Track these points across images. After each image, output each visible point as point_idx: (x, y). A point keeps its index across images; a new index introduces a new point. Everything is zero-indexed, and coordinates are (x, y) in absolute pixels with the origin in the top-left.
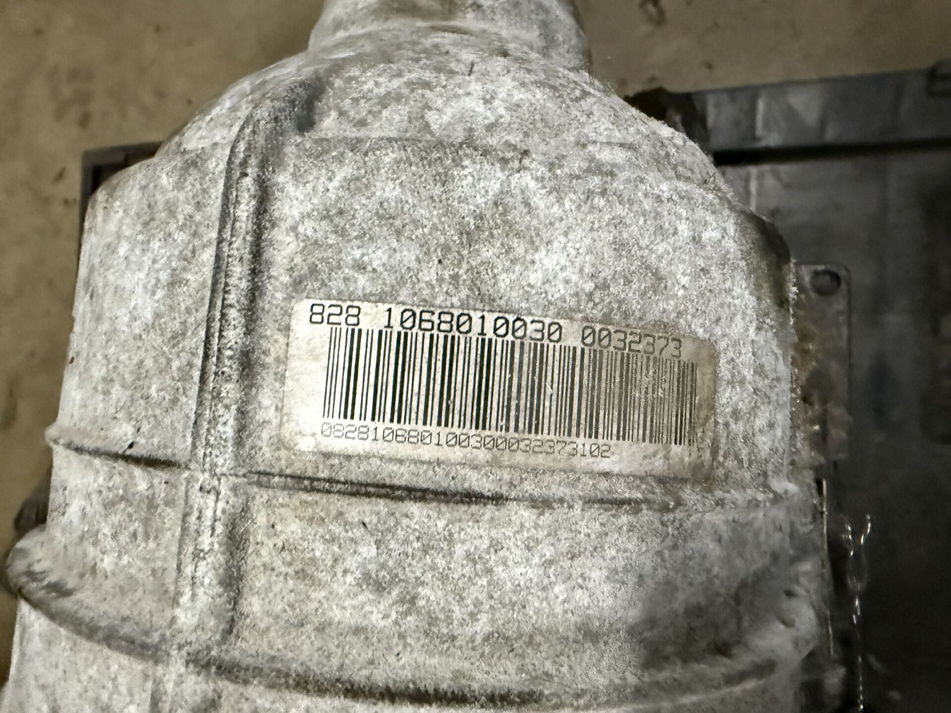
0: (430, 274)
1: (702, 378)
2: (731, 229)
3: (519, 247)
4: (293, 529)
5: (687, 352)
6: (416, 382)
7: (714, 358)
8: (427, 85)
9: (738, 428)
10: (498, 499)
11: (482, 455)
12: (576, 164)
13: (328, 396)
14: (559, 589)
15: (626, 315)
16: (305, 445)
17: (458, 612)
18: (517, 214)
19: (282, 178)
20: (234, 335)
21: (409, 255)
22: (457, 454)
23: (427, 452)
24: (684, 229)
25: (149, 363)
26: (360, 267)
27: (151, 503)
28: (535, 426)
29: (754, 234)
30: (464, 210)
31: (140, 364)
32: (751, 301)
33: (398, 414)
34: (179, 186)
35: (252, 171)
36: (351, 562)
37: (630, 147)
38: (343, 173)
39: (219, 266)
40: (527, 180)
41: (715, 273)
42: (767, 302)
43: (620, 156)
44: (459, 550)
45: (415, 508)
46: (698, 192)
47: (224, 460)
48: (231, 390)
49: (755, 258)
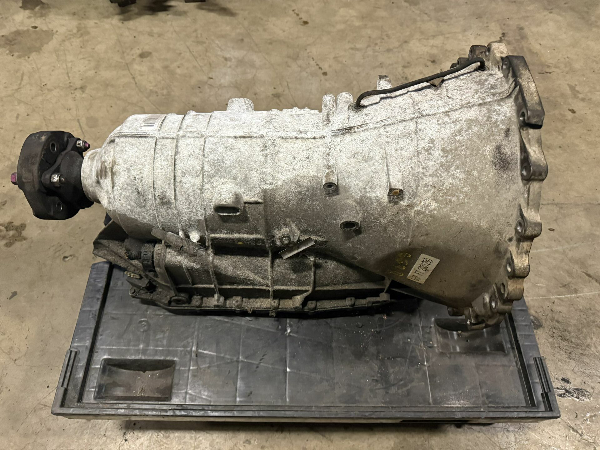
16: (156, 128)
27: (162, 145)
31: (143, 149)
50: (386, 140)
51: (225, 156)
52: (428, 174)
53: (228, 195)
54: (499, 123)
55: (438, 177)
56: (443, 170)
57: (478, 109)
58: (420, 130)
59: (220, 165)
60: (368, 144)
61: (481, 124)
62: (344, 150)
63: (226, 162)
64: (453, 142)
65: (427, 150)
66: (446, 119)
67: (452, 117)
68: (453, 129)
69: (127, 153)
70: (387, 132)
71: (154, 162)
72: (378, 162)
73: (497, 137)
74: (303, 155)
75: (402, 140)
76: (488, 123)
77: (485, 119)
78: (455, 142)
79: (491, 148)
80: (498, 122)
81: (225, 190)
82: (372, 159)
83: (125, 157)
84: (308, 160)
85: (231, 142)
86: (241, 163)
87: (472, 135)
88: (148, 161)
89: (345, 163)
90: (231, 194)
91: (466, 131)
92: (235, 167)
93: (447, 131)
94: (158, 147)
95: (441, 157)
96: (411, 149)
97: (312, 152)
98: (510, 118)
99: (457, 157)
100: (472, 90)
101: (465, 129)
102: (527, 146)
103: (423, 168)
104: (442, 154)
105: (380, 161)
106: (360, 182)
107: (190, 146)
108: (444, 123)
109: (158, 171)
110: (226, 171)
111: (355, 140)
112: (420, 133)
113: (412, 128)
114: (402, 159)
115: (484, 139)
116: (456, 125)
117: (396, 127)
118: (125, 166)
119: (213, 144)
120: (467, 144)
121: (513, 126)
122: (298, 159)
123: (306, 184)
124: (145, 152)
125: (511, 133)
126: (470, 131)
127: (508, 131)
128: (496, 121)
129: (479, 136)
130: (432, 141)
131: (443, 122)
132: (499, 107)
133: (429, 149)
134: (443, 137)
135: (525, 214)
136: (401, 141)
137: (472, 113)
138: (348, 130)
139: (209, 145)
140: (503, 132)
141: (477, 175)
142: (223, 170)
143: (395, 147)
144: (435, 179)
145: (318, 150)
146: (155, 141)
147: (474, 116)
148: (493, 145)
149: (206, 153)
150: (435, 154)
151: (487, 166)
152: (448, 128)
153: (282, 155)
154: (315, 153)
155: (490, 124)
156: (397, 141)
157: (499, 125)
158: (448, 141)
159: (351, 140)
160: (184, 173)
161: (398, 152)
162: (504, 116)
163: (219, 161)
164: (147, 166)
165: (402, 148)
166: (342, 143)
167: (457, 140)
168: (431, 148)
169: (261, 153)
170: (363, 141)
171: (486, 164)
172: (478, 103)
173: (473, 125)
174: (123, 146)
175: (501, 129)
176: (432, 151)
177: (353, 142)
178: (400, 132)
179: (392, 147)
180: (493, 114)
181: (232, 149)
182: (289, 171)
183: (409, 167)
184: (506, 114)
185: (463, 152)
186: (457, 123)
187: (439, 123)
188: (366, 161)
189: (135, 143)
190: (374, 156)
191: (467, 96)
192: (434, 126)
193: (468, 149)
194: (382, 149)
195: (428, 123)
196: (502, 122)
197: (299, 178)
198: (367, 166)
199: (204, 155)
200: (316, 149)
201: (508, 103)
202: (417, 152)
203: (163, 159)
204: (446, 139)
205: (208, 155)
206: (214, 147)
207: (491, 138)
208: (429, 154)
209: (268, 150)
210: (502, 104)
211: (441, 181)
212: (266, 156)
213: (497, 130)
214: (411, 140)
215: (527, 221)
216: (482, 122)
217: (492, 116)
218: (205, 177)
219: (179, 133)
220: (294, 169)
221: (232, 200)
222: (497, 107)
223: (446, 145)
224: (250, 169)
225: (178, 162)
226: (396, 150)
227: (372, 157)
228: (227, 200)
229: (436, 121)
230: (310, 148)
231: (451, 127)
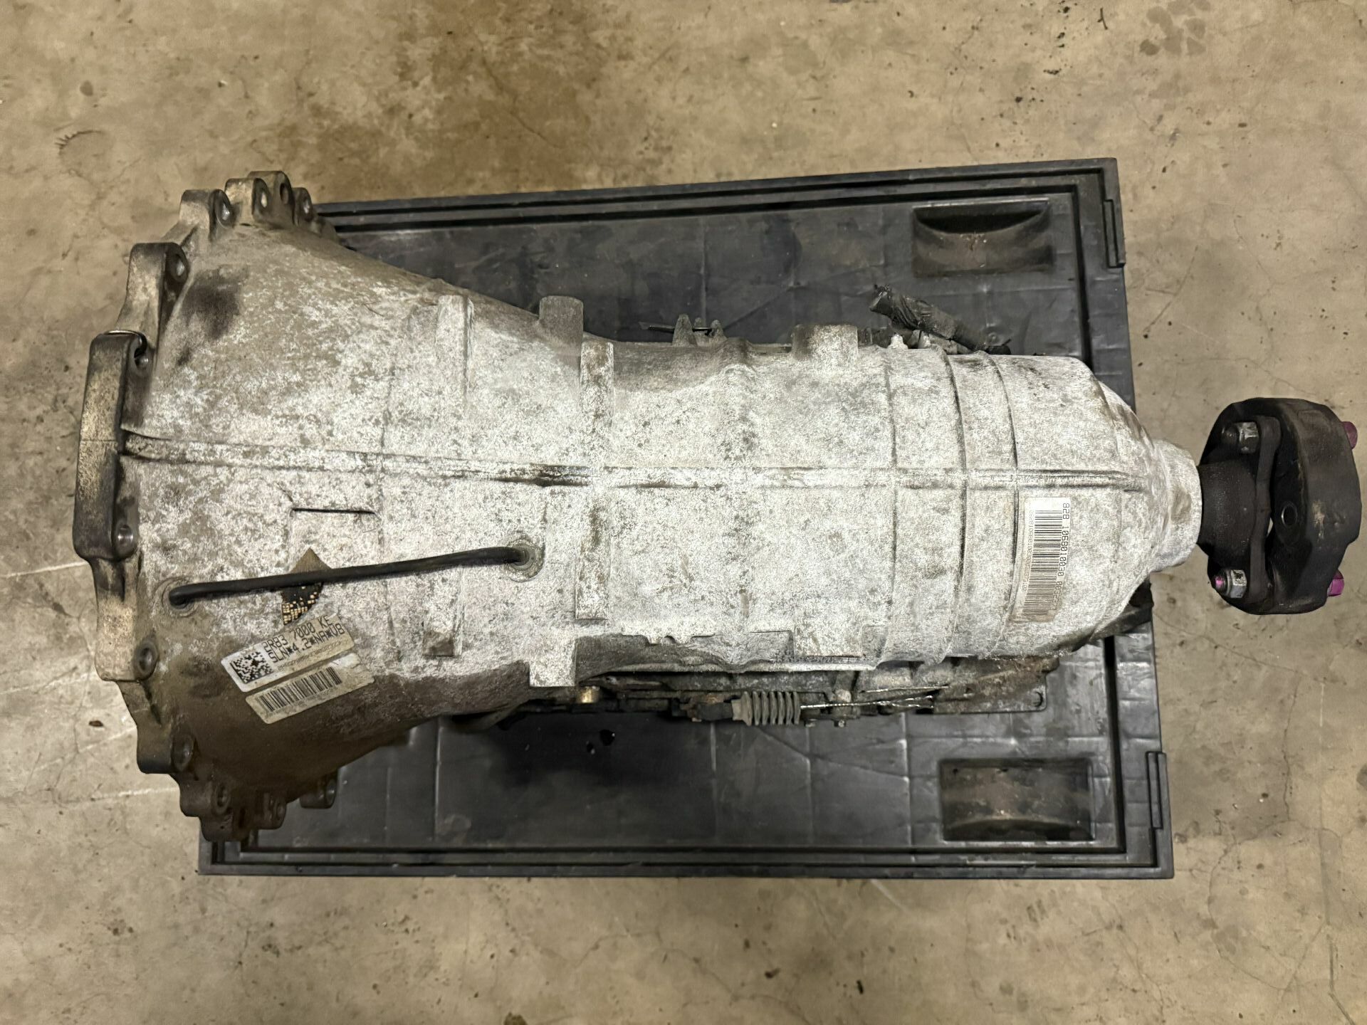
0: (1079, 538)
1: (1042, 618)
2: (1089, 625)
3: (1087, 563)
4: (1001, 504)
5: (1052, 612)
6: (1047, 537)
7: (1048, 621)
8: (1140, 525)
9: (1023, 630)
10: (1014, 562)
11: (1025, 557)
12: (1112, 577)
13: (1042, 512)
14: (984, 579)
15: (1065, 594)
16: (1027, 505)
17: (979, 553)
18: (1097, 561)
19: (1108, 490)
20: (1059, 481)
21: (1085, 532)
22: (1026, 549)
23: (1026, 541)
24: (1092, 609)
25: (1045, 445)
26: (1081, 517)
27: (1000, 453)
28: (1033, 570)
29: (1087, 633)
30: (1099, 546)
31: (1044, 441)
32: (1064, 633)
33: (1037, 532)
34: (1105, 450)
35: (1111, 482)
36: (993, 522)
37: (1118, 592)
38: (1110, 509)
39: (1080, 473)
40: (1108, 563)
41: (1076, 620)
42: (1062, 639)
43: (1115, 589)
44: (998, 552)
45: (1010, 539)
46: (1103, 613)
47: (1021, 483)
48: (1042, 482)
49: (1078, 634)
50: (460, 424)
51: (842, 424)
52: (379, 331)
53: (824, 348)
54: (195, 383)
55: (359, 322)
56: (347, 328)
57: (229, 434)
58: (377, 422)
59: (851, 405)
60: (504, 425)
61: (236, 393)
62: (560, 428)
63: (838, 410)
64: (310, 373)
65: (371, 373)
66: (311, 431)
67: (296, 433)
68: (300, 401)
69: (1082, 433)
70: (455, 442)
71: (1010, 411)
72: (485, 383)
73: (210, 353)
74: (657, 430)
75: (423, 411)
76: (218, 391)
77: (224, 402)
78: (304, 370)
79: (232, 337)
80: (195, 387)
81: (834, 361)
82: (498, 390)
83: (1082, 424)
84: (646, 420)
85: (830, 458)
86: (804, 410)
87: (263, 373)
88: (1023, 415)
89: (563, 401)
90: (819, 352)
91: (274, 388)
92: (815, 403)
93: (315, 400)
94: (1008, 447)
95: (343, 351)
96: (406, 386)
97: (636, 437)
98: (166, 386)
99: (311, 344)
100: (228, 500)
101: (274, 392)
102: (156, 304)
103: (387, 343)
104: (340, 355)
105: (480, 383)
106: (531, 361)
107: (929, 445)
108: (318, 421)
109: (995, 400)
110: (837, 394)
111: (533, 446)
112: (379, 415)
113: (395, 435)
114: (430, 372)
115: (240, 359)
116: (292, 409)
117: (433, 449)
118: (1075, 406)
119: (873, 449)
120: (280, 358)
121: (166, 366)
122: (669, 420)
123: (652, 379)
124: (1035, 434)
125: (176, 354)
126: (264, 385)
127: (184, 359)
128: (199, 389)
129: (249, 369)
130: (356, 389)
131: (320, 426)
132: (181, 422)
133: (365, 373)
134: (329, 389)
135: (207, 218)
136: (426, 411)
137: (248, 427)
138: (547, 478)
139: (884, 445)
140: (193, 361)
141: (278, 302)
142: (844, 396)
143: (442, 401)
144: (367, 320)
145: (622, 439)
146: (1020, 463)
147: (245, 419)
148: (225, 341)
149: (889, 427)
150: (356, 360)
151: (252, 309)
152: (311, 406)
153: (707, 429)
154: (629, 434)
155: (215, 386)
156: (436, 414)
157: (197, 378)
158: (320, 377)
159: (543, 448)
160: (933, 391)
161: (435, 388)
162: (178, 396)
163: (855, 412)
164: (1024, 406)
165: (427, 395)
166: (565, 446)
167: (298, 374)
168: (361, 375)
169: (757, 430)
170: (515, 439)
171: (251, 314)
172: (224, 447)
173: (253, 397)
174: (1096, 448)
175: (194, 369)
176: (361, 368)
177: (539, 441)
178: (425, 431)
179: (449, 402)
180: (200, 410)
181: (828, 440)
182: (690, 398)
183: (417, 353)
184: (171, 400)
185: (295, 346)
186: (287, 412)
187: (329, 427)
188: (513, 391)
189: (1068, 458)
190: (492, 396)
191: (245, 487)
192: (343, 423)
193: (281, 349)
194: (473, 406)
195: (356, 435)
196: (186, 384)
197: (668, 387)
198: (511, 383)
199: (892, 421)
200: (626, 443)
201: (155, 428)
202: (393, 374)
203: (989, 421)
204: (323, 382)
205: (881, 423)
206: (869, 442)
207: (223, 356)
208: (368, 365)
209: (740, 431)
210: (171, 431)
211: (356, 314)
212: (744, 419)
213: (206, 368)
214: (401, 404)
215: (209, 204)
216: (232, 397)
217: (203, 404)
218: (884, 383)
219: (963, 477)
220: (678, 401)
221: (815, 336)
222: (185, 424)
223: (326, 370)
224: (780, 400)
225: (951, 409)
226: (440, 393)
227: (497, 395)
228: (825, 336)
229: (334, 433)
230: (640, 445)
231: (305, 407)
